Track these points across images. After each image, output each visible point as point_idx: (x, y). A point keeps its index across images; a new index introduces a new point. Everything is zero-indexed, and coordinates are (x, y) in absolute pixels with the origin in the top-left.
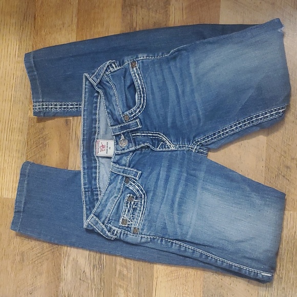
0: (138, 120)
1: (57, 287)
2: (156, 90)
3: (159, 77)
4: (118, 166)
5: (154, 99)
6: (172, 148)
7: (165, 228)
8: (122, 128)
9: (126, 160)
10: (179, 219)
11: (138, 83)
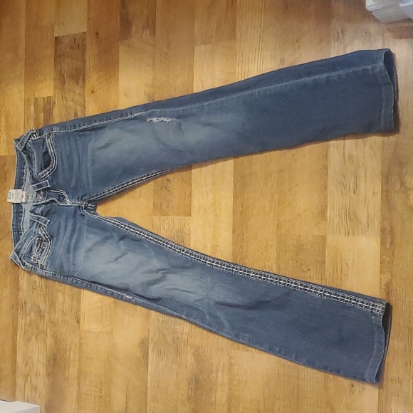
0: (47, 181)
1: (17, 296)
2: (64, 158)
3: (68, 147)
4: (33, 215)
5: (63, 164)
6: (69, 204)
7: (62, 266)
8: (39, 186)
9: (39, 210)
10: (74, 260)
11: (51, 151)
